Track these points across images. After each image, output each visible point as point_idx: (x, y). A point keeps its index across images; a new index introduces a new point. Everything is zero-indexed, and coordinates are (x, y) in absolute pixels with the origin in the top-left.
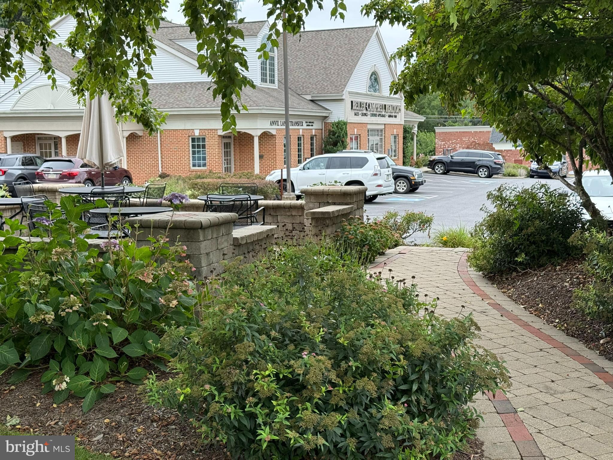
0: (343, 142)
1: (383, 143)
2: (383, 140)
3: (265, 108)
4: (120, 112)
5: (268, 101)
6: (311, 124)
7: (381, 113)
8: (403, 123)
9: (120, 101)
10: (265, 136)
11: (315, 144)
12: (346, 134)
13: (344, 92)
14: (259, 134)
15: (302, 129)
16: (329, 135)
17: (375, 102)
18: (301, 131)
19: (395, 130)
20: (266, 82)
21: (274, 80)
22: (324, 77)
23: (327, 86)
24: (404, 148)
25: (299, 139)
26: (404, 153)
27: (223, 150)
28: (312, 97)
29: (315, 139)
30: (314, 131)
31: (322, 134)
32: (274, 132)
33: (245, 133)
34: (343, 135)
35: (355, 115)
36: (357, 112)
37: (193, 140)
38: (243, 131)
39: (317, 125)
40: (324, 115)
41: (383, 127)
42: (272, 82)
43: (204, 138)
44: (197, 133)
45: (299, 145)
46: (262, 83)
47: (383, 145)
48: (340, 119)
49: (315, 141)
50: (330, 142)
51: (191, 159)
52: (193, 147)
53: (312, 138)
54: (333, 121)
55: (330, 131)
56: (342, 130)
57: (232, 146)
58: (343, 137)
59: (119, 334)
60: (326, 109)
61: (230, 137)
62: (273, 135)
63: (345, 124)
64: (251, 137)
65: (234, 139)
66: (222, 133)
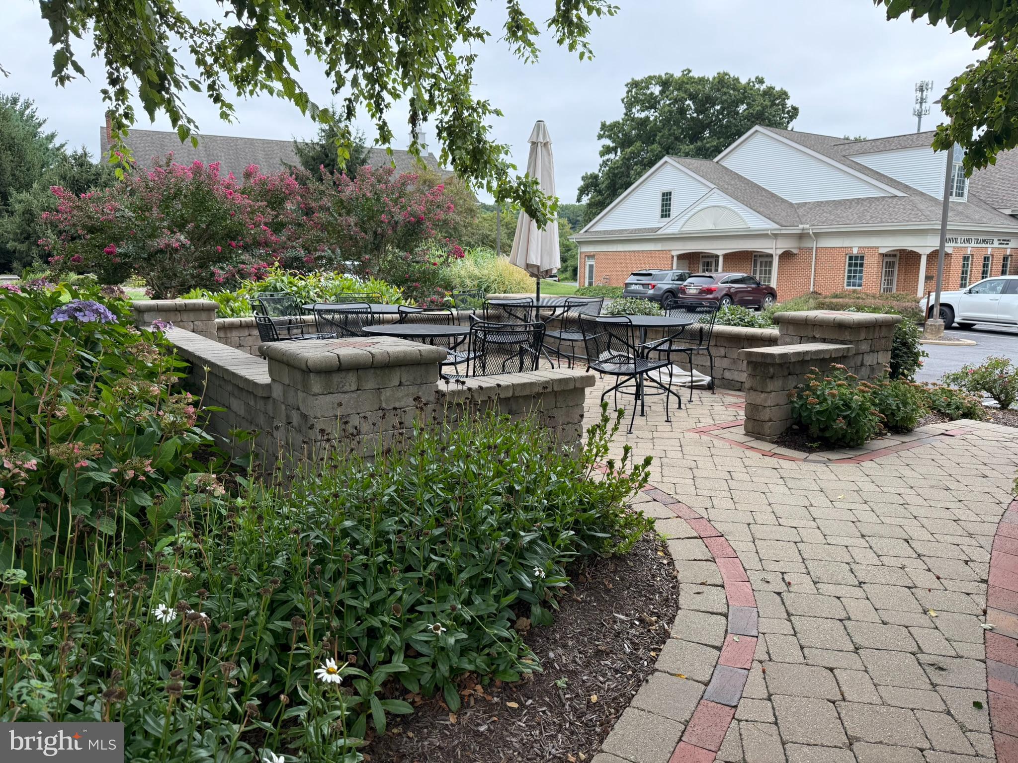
3: (939, 222)
10: (936, 255)
11: (1009, 266)
14: (928, 253)
15: (991, 248)
18: (990, 250)
21: (962, 193)
25: (986, 259)
27: (884, 270)
28: (1013, 211)
30: (1009, 250)
32: (949, 251)
33: (912, 252)
37: (851, 258)
38: (910, 249)
39: (1015, 243)
42: (960, 195)
43: (863, 257)
44: (855, 251)
45: (985, 266)
49: (1009, 262)
51: (846, 278)
52: (850, 265)
53: (1005, 259)
57: (896, 266)
61: (895, 256)
62: (947, 254)
64: (919, 256)
65: (900, 258)
66: (883, 251)
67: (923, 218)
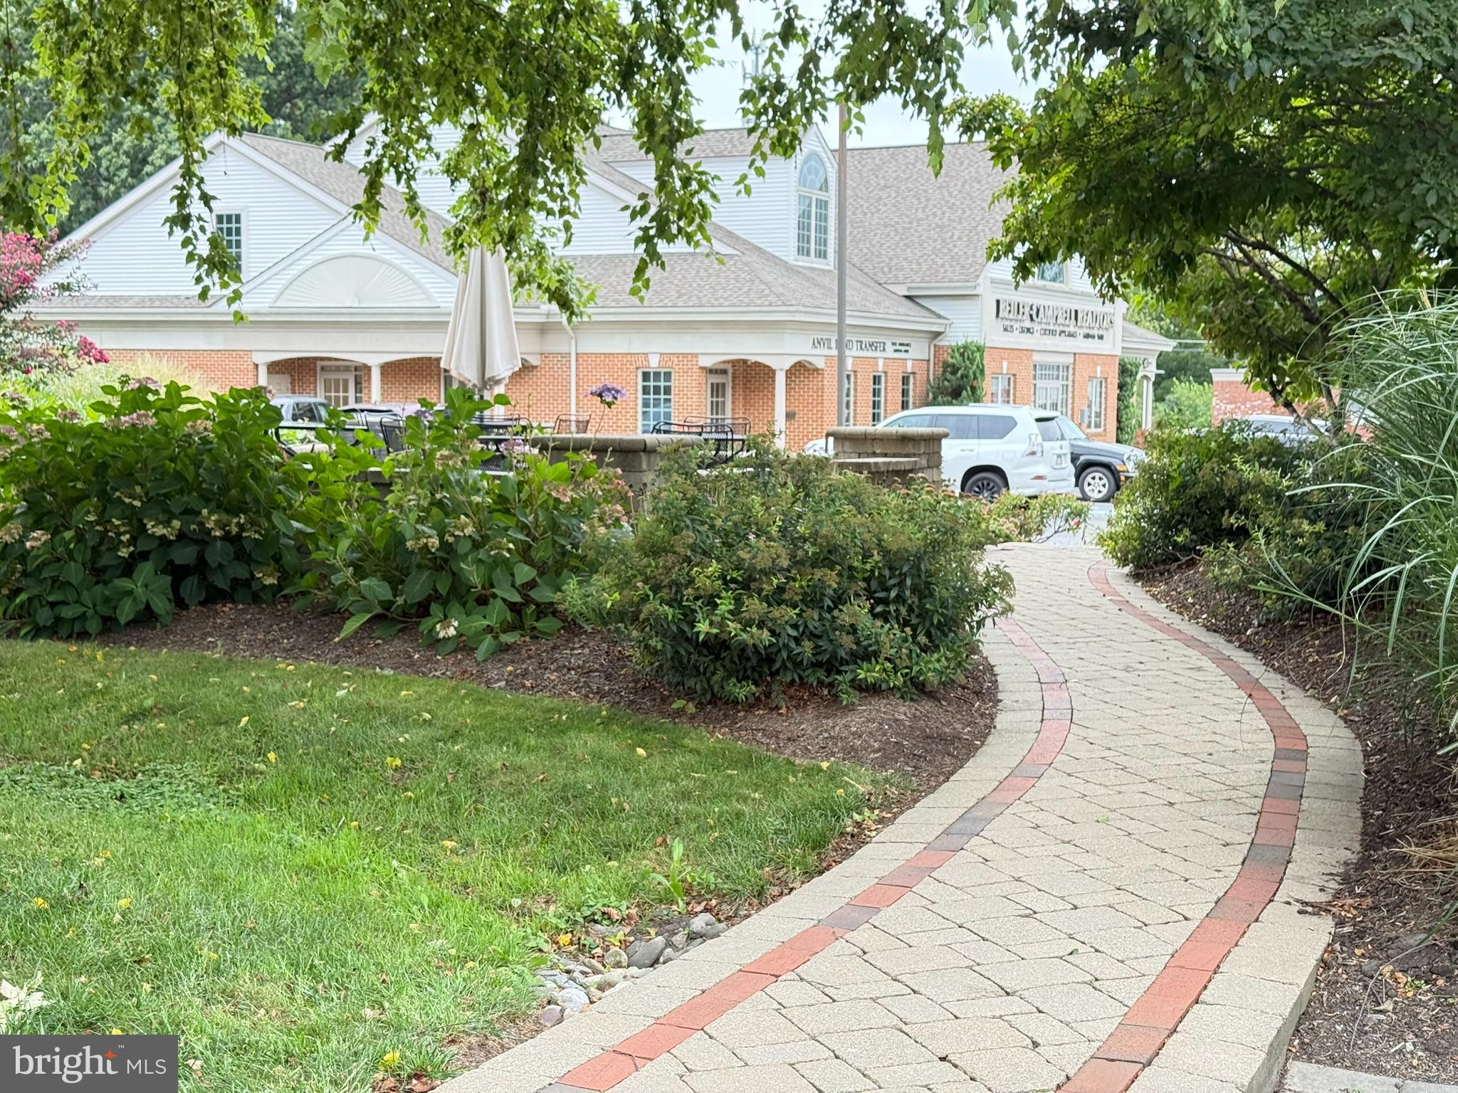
0: (973, 389)
1: (1070, 395)
2: (1070, 389)
3: (801, 309)
4: (522, 282)
5: (811, 295)
6: (903, 348)
7: (1065, 329)
8: (1118, 352)
9: (522, 265)
10: (800, 371)
11: (911, 393)
12: (982, 371)
13: (980, 280)
14: (787, 367)
15: (883, 359)
16: (944, 372)
17: (1051, 303)
18: (881, 362)
19: (1099, 369)
20: (808, 254)
21: (825, 252)
22: (938, 245)
23: (943, 266)
24: (1118, 410)
25: (876, 380)
26: (1119, 421)
27: (709, 399)
28: (909, 289)
29: (911, 381)
30: (909, 364)
31: (928, 370)
32: (820, 363)
33: (758, 364)
34: (974, 374)
35: (1005, 330)
36: (1008, 323)
37: (646, 376)
38: (753, 359)
39: (919, 350)
40: (935, 328)
41: (1071, 360)
42: (822, 254)
43: (670, 373)
44: (654, 363)
45: (876, 393)
46: (801, 257)
47: (1070, 401)
48: (969, 340)
49: (911, 386)
50: (946, 388)
51: (640, 416)
52: (646, 390)
53: (905, 380)
54: (953, 344)
55: (946, 365)
56: (972, 361)
57: (729, 392)
58: (975, 378)
59: (525, 573)
60: (939, 316)
61: (724, 372)
62: (817, 370)
63: (980, 349)
64: (769, 373)
65: (734, 377)
66: (708, 362)
67: (772, 298)
